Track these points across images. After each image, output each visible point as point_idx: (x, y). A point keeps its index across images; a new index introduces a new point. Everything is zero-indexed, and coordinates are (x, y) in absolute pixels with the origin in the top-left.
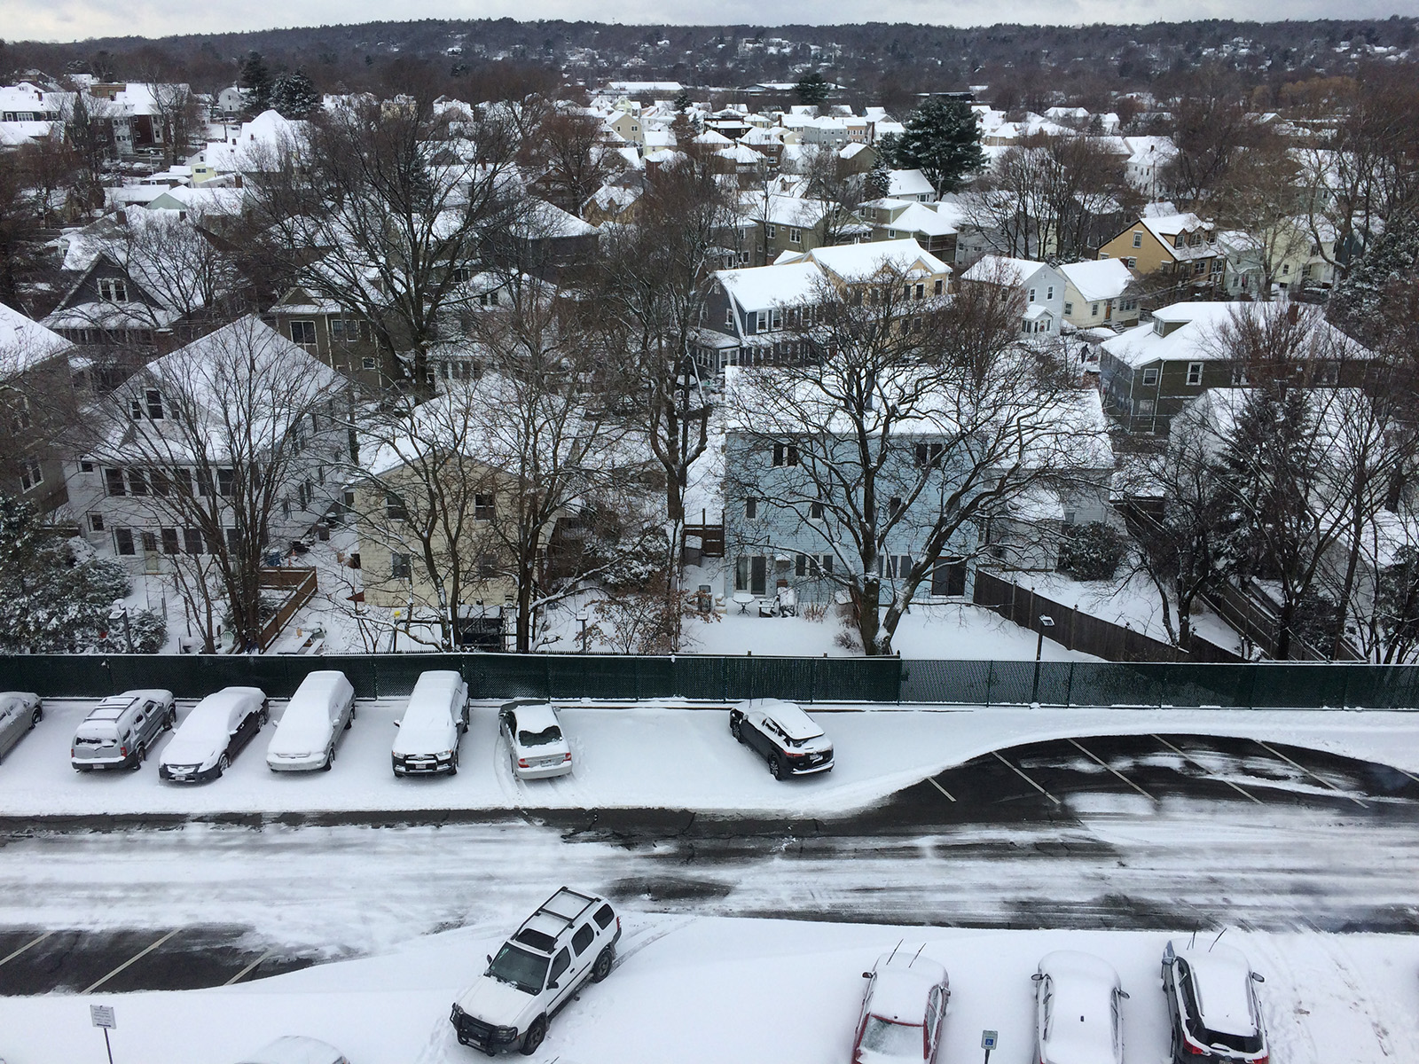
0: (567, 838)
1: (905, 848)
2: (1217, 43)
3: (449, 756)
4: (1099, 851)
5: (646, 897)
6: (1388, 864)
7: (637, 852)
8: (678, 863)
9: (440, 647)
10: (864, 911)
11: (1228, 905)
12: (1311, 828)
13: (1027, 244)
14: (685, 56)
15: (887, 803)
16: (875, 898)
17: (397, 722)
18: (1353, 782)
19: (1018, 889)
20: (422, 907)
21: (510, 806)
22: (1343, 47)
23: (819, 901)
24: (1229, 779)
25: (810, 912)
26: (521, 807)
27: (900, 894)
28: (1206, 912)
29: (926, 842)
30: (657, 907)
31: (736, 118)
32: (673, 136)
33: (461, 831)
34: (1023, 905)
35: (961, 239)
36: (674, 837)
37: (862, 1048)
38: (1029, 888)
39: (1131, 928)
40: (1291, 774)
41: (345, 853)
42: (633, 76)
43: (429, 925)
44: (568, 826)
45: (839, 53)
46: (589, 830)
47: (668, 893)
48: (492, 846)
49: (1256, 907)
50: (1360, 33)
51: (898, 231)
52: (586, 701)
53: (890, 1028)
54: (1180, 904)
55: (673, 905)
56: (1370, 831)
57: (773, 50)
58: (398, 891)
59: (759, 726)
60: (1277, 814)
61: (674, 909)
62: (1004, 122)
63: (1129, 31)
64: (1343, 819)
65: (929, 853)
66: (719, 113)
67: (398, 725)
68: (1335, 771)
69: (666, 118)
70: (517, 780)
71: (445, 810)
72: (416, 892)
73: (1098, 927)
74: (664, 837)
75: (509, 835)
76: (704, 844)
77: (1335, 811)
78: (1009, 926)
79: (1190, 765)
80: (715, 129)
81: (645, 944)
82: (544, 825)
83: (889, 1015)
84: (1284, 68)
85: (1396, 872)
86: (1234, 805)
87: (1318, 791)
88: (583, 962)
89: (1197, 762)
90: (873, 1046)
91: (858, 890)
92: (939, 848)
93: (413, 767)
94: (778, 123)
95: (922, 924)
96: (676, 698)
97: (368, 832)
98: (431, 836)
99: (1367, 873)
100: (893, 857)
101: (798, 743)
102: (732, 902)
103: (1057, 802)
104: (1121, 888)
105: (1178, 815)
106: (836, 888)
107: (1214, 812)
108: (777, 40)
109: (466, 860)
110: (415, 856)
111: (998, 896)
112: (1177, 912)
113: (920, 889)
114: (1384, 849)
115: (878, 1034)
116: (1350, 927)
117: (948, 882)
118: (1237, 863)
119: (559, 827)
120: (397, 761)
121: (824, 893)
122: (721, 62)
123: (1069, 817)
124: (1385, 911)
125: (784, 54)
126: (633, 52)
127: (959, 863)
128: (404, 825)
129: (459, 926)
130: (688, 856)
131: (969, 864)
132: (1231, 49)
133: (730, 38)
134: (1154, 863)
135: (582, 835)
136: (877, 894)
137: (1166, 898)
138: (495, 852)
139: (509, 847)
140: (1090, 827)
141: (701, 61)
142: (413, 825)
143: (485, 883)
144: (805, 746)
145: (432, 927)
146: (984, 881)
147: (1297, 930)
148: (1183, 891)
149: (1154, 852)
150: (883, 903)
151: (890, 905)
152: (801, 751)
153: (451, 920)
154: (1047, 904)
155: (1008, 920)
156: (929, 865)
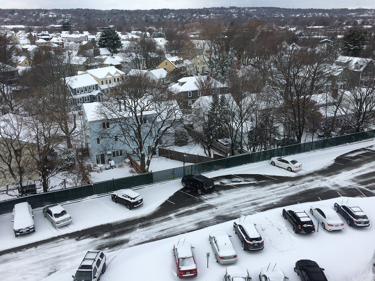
0: (77, 240)
1: (168, 218)
2: (167, 14)
3: (33, 226)
4: (210, 207)
5: (107, 248)
6: (267, 195)
7: (99, 238)
8: (112, 238)
9: (19, 196)
10: (164, 235)
11: (241, 212)
12: (250, 191)
13: (139, 66)
14: (24, 18)
15: (159, 208)
16: (165, 232)
17: (13, 220)
18: (254, 179)
19: (197, 220)
20: (41, 270)
21: (56, 236)
22: (195, 15)
23: (152, 236)
24: (230, 184)
25: (151, 240)
26: (60, 235)
27: (171, 229)
28: (237, 214)
29: (172, 215)
30: (111, 250)
31: (46, 35)
32: (29, 41)
33: (44, 247)
34: (199, 223)
35: (122, 65)
36: (108, 231)
37: (180, 267)
38: (199, 219)
39: (223, 222)
40: (242, 180)
41: (9, 262)
42: (8, 24)
43: (46, 274)
44: (77, 237)
45: (70, 17)
46: (83, 236)
47: (112, 246)
48: (55, 248)
49: (246, 210)
50: (198, 12)
51: (106, 64)
52: (68, 202)
53: (185, 260)
54: (231, 214)
55: (115, 248)
56: (261, 189)
57: (50, 16)
58: (31, 268)
59: (122, 197)
60: (242, 190)
61: (116, 249)
62: (122, 35)
63: (146, 11)
64: (255, 188)
65: (174, 217)
66: (40, 34)
67: (13, 222)
68: (250, 178)
69: (24, 35)
70: (56, 228)
71: (36, 242)
72: (37, 267)
73: (217, 224)
74: (105, 232)
75: (59, 244)
76: (117, 231)
77: (253, 186)
78: (198, 229)
79: (221, 183)
80: (41, 38)
81: (112, 260)
82: (69, 238)
83: (184, 257)
84: (183, 21)
85: (269, 196)
86: (234, 190)
87: (248, 183)
88: (99, 269)
89: (222, 182)
90: (182, 265)
91: (161, 231)
92: (175, 216)
93: (22, 232)
94: (59, 36)
95: (179, 234)
96: (94, 195)
97: (14, 255)
98: (35, 250)
99: (264, 198)
100: (166, 221)
101: (134, 199)
102: (130, 243)
103: (198, 198)
104: (218, 214)
105: (224, 195)
106: (155, 232)
107: (230, 192)
108: (52, 13)
109: (49, 254)
110: (32, 257)
111: (193, 223)
112: (231, 216)
113: (175, 226)
114: (265, 192)
115: (183, 262)
116: (265, 210)
117: (181, 223)
118: (239, 202)
119: (74, 237)
120: (16, 232)
121: (153, 234)
122: (35, 19)
123: (201, 201)
124: (270, 205)
125: (54, 17)
126: (6, 17)
127: (182, 218)
128: (25, 249)
129: (55, 272)
130: (114, 235)
131: (184, 217)
132: (170, 16)
133: (37, 12)
134: (223, 206)
135: (81, 238)
136: (166, 231)
137: (228, 213)
138: (57, 249)
139: (61, 247)
140: (206, 202)
141: (29, 19)
142: (28, 249)
143: (58, 258)
144: (136, 199)
145: (47, 274)
146: (189, 220)
147: (255, 213)
148: (231, 211)
149: (222, 204)
150: (168, 232)
151: (170, 232)
152: (135, 201)
153: (52, 271)
154: (204, 222)
155: (197, 228)
156: (175, 220)
